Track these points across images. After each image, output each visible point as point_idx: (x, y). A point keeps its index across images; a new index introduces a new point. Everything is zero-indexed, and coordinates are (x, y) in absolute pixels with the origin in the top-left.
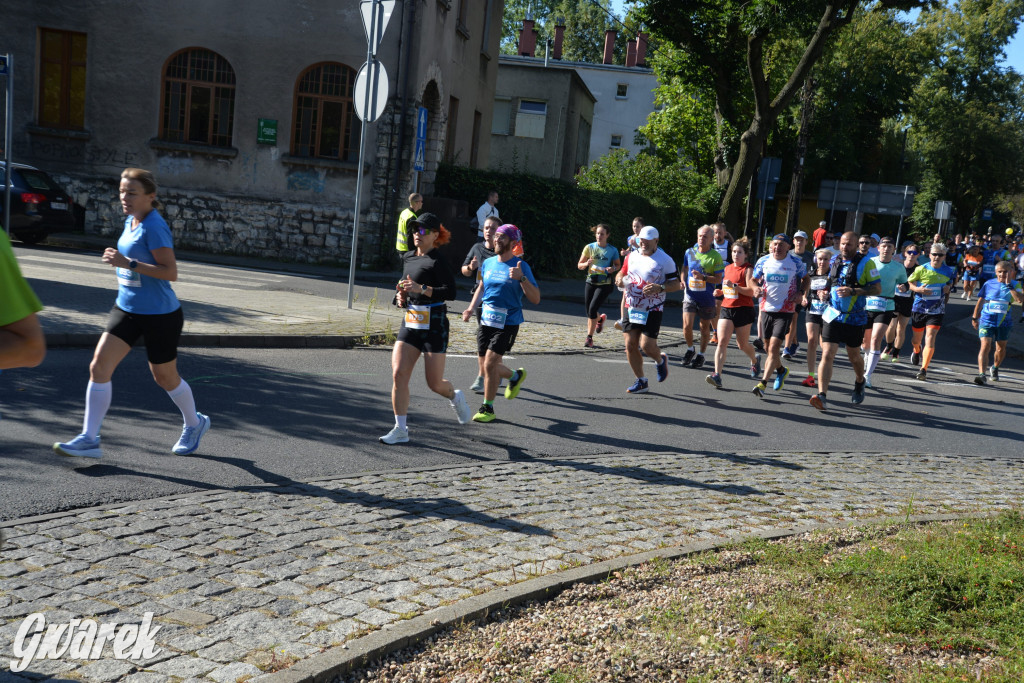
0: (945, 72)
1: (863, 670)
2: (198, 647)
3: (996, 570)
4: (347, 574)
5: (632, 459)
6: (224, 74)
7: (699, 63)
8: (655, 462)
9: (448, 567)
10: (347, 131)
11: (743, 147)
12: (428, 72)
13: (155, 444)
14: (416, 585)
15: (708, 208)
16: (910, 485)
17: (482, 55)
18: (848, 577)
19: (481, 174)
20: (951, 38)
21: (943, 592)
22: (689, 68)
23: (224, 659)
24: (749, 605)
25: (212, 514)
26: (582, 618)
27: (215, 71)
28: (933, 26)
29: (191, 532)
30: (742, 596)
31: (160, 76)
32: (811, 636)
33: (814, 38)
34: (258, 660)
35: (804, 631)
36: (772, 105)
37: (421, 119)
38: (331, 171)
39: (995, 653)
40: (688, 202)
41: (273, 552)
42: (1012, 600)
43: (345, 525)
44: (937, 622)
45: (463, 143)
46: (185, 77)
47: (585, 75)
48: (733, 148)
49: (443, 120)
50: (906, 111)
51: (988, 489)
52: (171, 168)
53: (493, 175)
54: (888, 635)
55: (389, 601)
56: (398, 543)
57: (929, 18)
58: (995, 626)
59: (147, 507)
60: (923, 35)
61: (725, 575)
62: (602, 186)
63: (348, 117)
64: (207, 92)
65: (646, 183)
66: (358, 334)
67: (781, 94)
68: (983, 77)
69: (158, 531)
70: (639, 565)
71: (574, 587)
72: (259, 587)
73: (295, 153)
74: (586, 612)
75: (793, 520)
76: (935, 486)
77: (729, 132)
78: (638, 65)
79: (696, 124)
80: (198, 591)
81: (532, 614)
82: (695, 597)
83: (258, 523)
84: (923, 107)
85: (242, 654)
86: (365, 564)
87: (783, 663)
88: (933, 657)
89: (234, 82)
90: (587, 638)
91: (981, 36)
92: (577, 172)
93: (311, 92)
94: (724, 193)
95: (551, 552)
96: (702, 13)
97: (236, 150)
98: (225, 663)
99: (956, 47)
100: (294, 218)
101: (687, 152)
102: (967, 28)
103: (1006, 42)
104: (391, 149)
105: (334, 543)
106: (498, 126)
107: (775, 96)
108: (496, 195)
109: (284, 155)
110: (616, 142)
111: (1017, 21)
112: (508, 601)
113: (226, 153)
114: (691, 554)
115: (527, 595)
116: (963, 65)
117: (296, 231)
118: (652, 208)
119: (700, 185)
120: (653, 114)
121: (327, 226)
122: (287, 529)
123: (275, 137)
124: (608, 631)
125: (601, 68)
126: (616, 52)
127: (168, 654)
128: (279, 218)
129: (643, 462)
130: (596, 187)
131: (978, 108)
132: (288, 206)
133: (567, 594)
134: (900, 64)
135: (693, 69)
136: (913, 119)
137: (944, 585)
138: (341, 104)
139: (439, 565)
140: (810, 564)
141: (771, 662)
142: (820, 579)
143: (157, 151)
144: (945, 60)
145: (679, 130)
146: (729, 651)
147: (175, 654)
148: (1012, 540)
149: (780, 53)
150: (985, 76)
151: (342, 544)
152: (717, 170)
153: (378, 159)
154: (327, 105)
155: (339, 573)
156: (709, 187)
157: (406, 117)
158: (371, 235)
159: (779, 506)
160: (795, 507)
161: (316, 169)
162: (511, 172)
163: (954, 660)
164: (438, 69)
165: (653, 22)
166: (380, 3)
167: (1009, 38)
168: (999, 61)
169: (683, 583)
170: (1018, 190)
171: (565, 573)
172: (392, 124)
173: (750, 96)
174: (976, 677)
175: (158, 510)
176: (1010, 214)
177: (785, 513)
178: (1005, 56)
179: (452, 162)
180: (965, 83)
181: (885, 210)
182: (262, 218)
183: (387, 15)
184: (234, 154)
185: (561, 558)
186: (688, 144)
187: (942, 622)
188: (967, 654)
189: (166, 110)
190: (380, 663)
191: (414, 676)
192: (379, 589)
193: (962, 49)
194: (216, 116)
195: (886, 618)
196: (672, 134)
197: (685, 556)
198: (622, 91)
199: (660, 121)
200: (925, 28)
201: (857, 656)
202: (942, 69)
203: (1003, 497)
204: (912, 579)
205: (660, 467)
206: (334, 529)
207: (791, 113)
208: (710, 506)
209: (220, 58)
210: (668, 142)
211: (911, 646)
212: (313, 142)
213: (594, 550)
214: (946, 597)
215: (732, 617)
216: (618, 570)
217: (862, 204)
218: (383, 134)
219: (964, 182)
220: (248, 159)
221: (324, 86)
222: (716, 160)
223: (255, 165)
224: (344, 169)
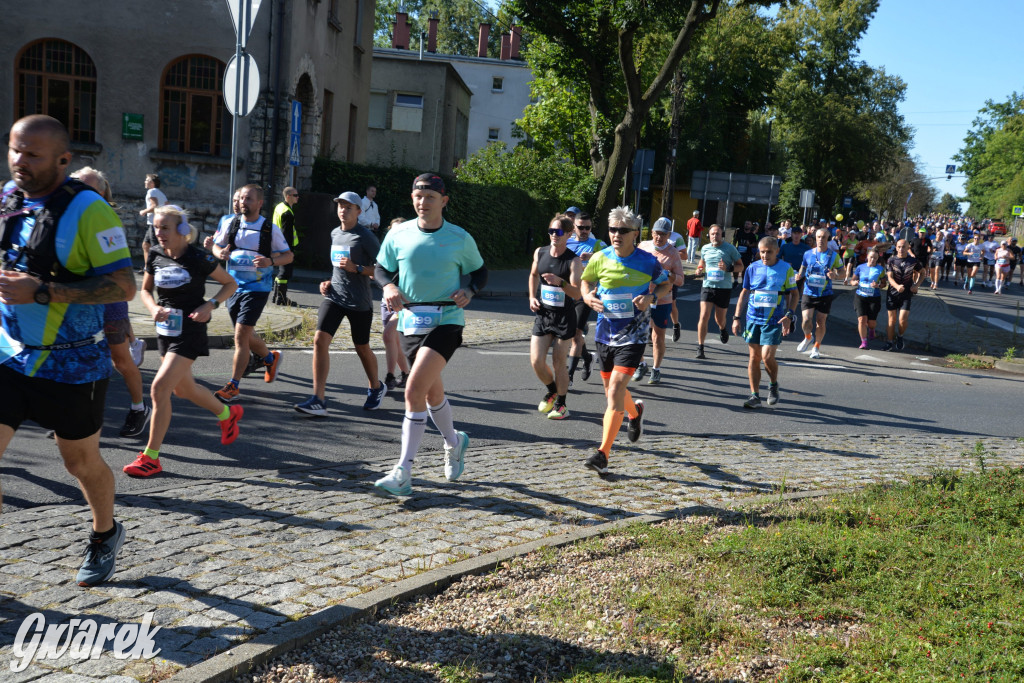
0: (804, 66)
1: (742, 645)
2: (71, 663)
3: (862, 542)
4: (230, 578)
5: (518, 449)
6: (84, 67)
7: (572, 56)
8: (540, 451)
9: (335, 566)
10: (218, 125)
11: (618, 139)
12: (301, 65)
13: (20, 453)
14: (302, 586)
15: (586, 200)
16: (783, 464)
17: (356, 48)
18: (726, 556)
19: (359, 168)
20: (809, 33)
21: (815, 565)
22: (563, 61)
23: (100, 674)
24: (633, 590)
25: (85, 524)
26: (471, 610)
27: (73, 63)
28: (792, 21)
29: (62, 544)
30: (627, 579)
31: (12, 69)
32: (693, 615)
33: (682, 32)
34: (137, 672)
35: (687, 610)
36: (644, 97)
37: (295, 113)
38: (203, 167)
39: (862, 620)
40: (566, 194)
41: (152, 560)
42: (877, 569)
43: (227, 528)
44: (809, 594)
45: (340, 137)
46: (40, 69)
47: (461, 68)
48: (608, 139)
49: (318, 114)
50: (770, 104)
51: (854, 465)
53: (371, 169)
54: (764, 610)
55: (275, 603)
56: (283, 545)
57: (788, 14)
58: (862, 595)
59: (13, 520)
60: (784, 30)
61: (610, 560)
62: (482, 179)
63: (219, 111)
64: (65, 85)
65: (524, 176)
67: (652, 87)
68: (838, 70)
69: (26, 544)
70: (527, 554)
71: (463, 579)
72: (137, 597)
73: (163, 148)
74: (475, 604)
75: (674, 503)
76: (806, 464)
77: (604, 124)
78: (512, 58)
79: (572, 117)
80: (71, 604)
81: (421, 609)
82: (582, 583)
83: (135, 530)
84: (786, 99)
85: (120, 667)
86: (249, 567)
87: (667, 642)
88: (807, 628)
89: (95, 75)
90: (477, 630)
91: (836, 31)
92: (456, 165)
93: (178, 85)
94: (600, 185)
95: (439, 545)
96: (574, 7)
97: (100, 146)
98: (101, 678)
99: (813, 42)
101: (563, 144)
102: (823, 24)
103: (859, 37)
104: (264, 144)
105: (216, 548)
106: (375, 119)
107: (646, 89)
108: (375, 189)
109: (152, 151)
110: (493, 135)
111: (868, 18)
112: (397, 596)
113: (89, 148)
114: (577, 541)
115: (416, 590)
116: (821, 59)
118: (531, 201)
119: (578, 177)
120: (529, 106)
121: (200, 223)
122: (166, 536)
123: (141, 132)
124: (497, 621)
125: (476, 61)
126: (491, 46)
127: (38, 672)
129: (528, 453)
130: (475, 180)
131: (836, 101)
133: (456, 587)
134: (762, 57)
135: (567, 62)
136: (777, 111)
137: (816, 558)
138: (211, 98)
139: (325, 565)
140: (691, 545)
141: (656, 642)
142: (701, 559)
144: (803, 54)
145: (555, 123)
146: (615, 635)
147: (46, 671)
148: (876, 512)
149: (649, 46)
150: (841, 69)
151: (224, 548)
152: (593, 162)
153: (251, 154)
154: (196, 98)
155: (222, 578)
156: (586, 178)
157: (279, 111)
159: (661, 490)
160: (676, 491)
161: (187, 165)
162: (389, 166)
163: (825, 630)
164: (310, 62)
165: (526, 15)
167: (861, 33)
168: (853, 56)
169: (570, 570)
170: (874, 179)
171: (453, 566)
172: (265, 118)
173: (623, 89)
174: (845, 644)
175: (25, 522)
176: (868, 201)
177: (667, 497)
178: (858, 51)
179: (329, 157)
180: (823, 77)
181: (754, 199)
182: (131, 216)
183: (256, 6)
184: (98, 150)
185: (449, 552)
186: (564, 137)
187: (814, 594)
188: (837, 623)
189: (21, 104)
190: (266, 667)
191: (302, 678)
192: (264, 593)
193: (819, 44)
194: (76, 111)
195: (762, 593)
196: (548, 125)
197: (571, 543)
198: (497, 84)
199: (536, 114)
200: (785, 23)
201: (736, 631)
202: (801, 62)
203: (868, 471)
204: (786, 554)
205: (546, 456)
206: (216, 534)
207: (661, 105)
208: (594, 493)
209: (78, 49)
210: (545, 134)
211: (786, 619)
212: (183, 138)
213: (482, 542)
214: (817, 570)
215: (618, 601)
216: (506, 560)
217: (732, 194)
218: (256, 129)
219: (826, 171)
220: (113, 155)
221: (192, 79)
222: (592, 151)
223: (121, 161)
224: (216, 165)
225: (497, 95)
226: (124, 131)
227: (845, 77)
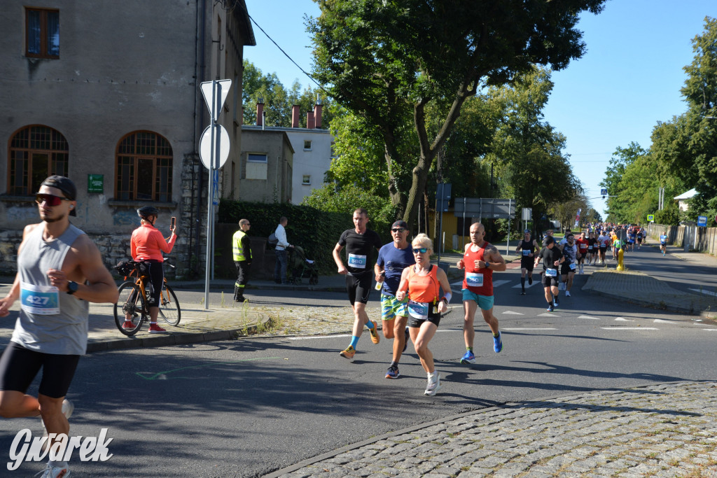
0: (509, 126)
6: (58, 143)
10: (158, 179)
11: (415, 178)
20: (509, 105)
22: (367, 127)
27: (51, 141)
28: (499, 98)
31: (6, 147)
36: (432, 147)
40: (376, 217)
46: (27, 146)
47: (291, 136)
48: (401, 179)
50: (490, 151)
52: (18, 215)
57: (495, 93)
60: (497, 102)
63: (158, 169)
64: (47, 155)
66: (237, 328)
67: (436, 141)
68: (532, 129)
73: (118, 198)
77: (397, 168)
78: (317, 127)
84: (499, 148)
89: (67, 148)
91: (527, 103)
93: (128, 152)
99: (512, 111)
100: (120, 246)
102: (519, 98)
104: (193, 191)
107: (432, 143)
109: (110, 200)
110: (306, 180)
111: (547, 94)
116: (519, 121)
117: (122, 255)
119: (380, 207)
123: (102, 187)
125: (292, 131)
128: (108, 247)
132: (115, 238)
134: (485, 120)
135: (369, 127)
136: (494, 156)
138: (152, 161)
143: (6, 203)
144: (508, 118)
152: (391, 194)
153: (183, 199)
154: (139, 160)
156: (387, 206)
158: (181, 255)
166: (218, 83)
167: (544, 104)
168: (540, 119)
170: (568, 199)
172: (193, 172)
178: (543, 115)
180: (521, 132)
181: (498, 215)
189: (12, 173)
193: (516, 112)
198: (308, 145)
202: (507, 124)
209: (56, 133)
212: (131, 189)
217: (482, 213)
218: (186, 180)
219: (537, 195)
220: (81, 205)
221: (138, 148)
222: (389, 187)
223: (87, 209)
224: (157, 207)
225: (307, 153)
226: (89, 187)
227: (536, 133)
